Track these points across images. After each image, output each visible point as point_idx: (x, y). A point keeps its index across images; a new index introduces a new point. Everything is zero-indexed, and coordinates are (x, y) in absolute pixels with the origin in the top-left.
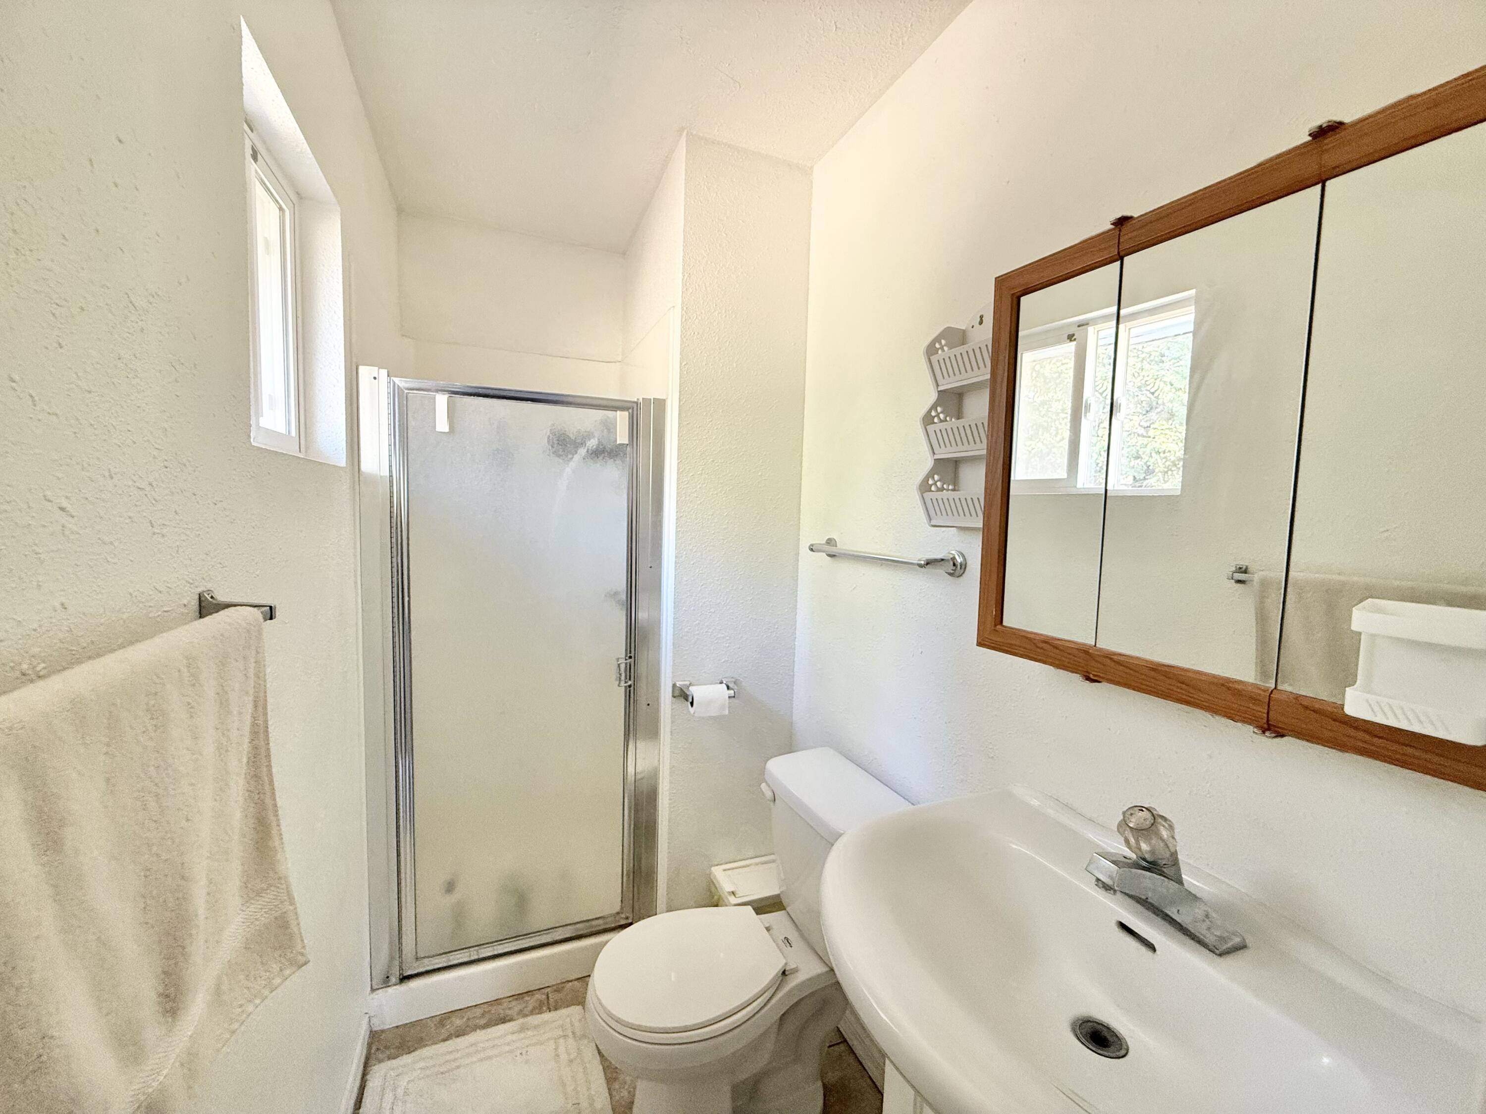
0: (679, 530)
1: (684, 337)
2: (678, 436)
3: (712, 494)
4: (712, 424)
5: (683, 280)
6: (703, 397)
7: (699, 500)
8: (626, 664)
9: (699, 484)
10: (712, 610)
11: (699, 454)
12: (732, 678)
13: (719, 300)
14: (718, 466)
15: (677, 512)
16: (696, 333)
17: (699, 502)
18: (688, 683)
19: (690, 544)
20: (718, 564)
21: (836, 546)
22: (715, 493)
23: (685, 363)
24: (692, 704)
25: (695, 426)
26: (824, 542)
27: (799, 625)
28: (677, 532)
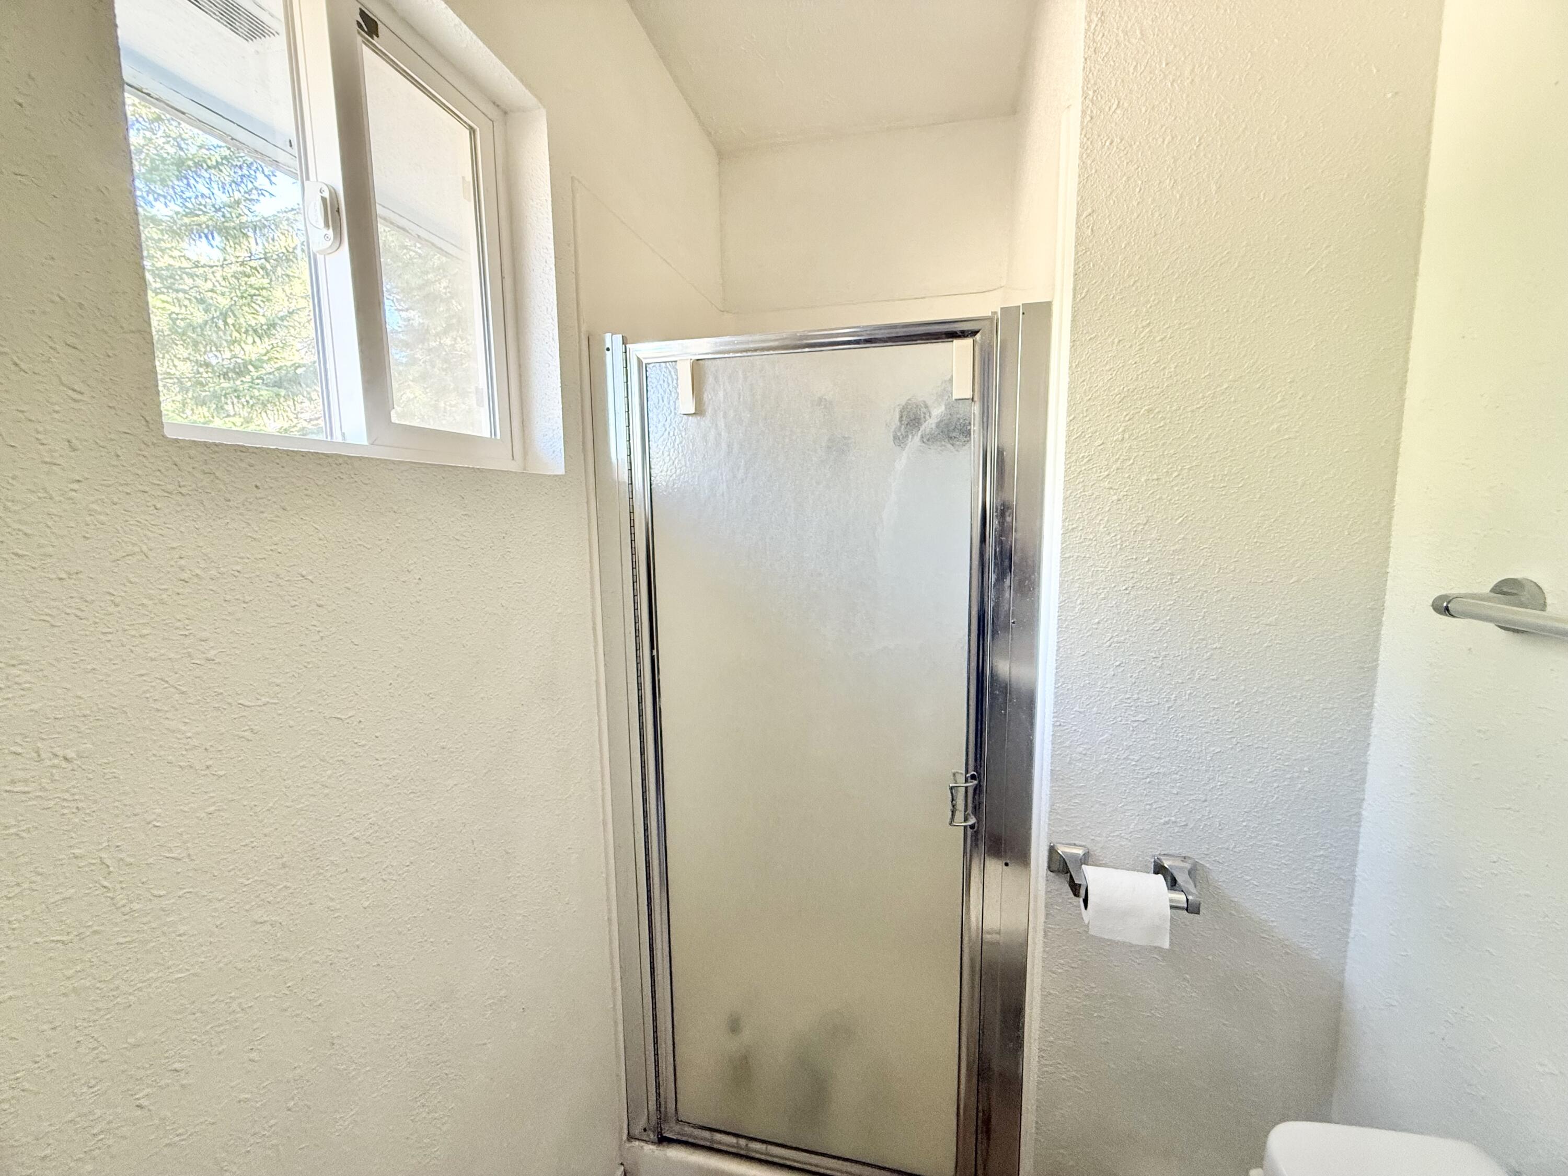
0: (1067, 555)
1: (1088, 155)
2: (1070, 368)
3: (1146, 480)
4: (1151, 331)
5: (1087, 31)
6: (1129, 276)
7: (1115, 494)
8: (966, 788)
9: (1117, 460)
10: (1140, 717)
11: (1117, 399)
12: (1185, 858)
13: (1177, 50)
14: (1163, 418)
15: (1064, 521)
16: (1117, 140)
17: (1115, 497)
18: (1080, 852)
19: (1092, 583)
20: (1157, 625)
21: (1543, 607)
22: (1155, 477)
23: (1090, 210)
24: (1086, 901)
25: (1110, 340)
26: (1486, 589)
27: (1372, 772)
28: (1064, 560)
